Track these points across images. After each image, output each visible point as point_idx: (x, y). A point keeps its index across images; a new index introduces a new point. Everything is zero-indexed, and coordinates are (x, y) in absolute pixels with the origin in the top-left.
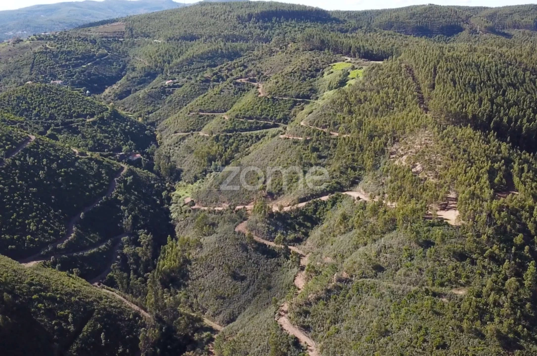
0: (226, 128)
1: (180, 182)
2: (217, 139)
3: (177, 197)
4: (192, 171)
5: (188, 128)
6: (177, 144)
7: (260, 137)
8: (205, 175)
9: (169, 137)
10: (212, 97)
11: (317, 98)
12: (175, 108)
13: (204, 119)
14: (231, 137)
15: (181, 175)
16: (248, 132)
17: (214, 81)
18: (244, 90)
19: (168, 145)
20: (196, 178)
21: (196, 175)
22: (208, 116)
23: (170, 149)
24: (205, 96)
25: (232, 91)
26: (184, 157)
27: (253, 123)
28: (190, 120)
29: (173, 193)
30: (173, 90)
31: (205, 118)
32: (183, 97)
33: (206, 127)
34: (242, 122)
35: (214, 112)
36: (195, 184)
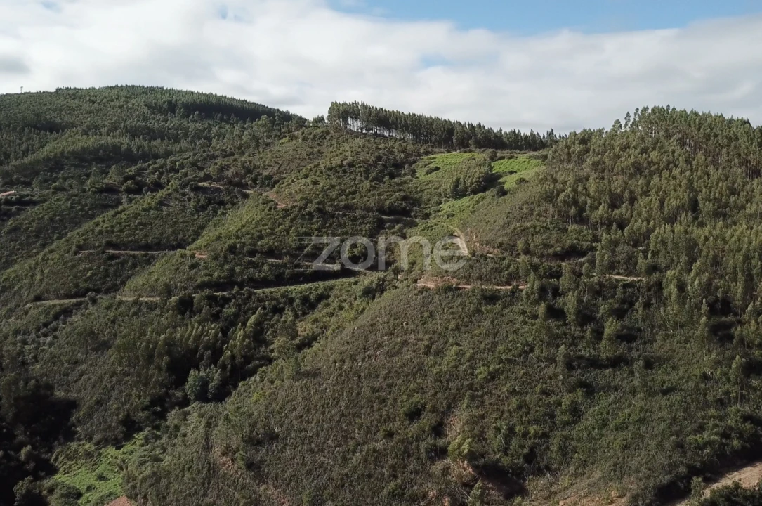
0: (206, 279)
1: (74, 445)
2: (186, 306)
3: (67, 495)
4: (113, 405)
5: (77, 286)
6: (47, 327)
7: (312, 298)
8: (162, 416)
9: (18, 312)
10: (139, 214)
11: (427, 216)
12: (29, 245)
13: (122, 264)
14: (226, 301)
15: (73, 419)
16: (275, 289)
17: (128, 191)
18: (221, 203)
19: (17, 332)
20: (130, 427)
21: (128, 416)
22: (134, 256)
23: (25, 342)
24: (118, 213)
25: (191, 205)
26: (76, 363)
27: (284, 266)
28: (81, 267)
29: (47, 483)
30: (18, 209)
31: (127, 262)
32: (51, 220)
33: (131, 283)
34: (251, 263)
35: (148, 247)
36: (128, 447)
